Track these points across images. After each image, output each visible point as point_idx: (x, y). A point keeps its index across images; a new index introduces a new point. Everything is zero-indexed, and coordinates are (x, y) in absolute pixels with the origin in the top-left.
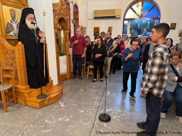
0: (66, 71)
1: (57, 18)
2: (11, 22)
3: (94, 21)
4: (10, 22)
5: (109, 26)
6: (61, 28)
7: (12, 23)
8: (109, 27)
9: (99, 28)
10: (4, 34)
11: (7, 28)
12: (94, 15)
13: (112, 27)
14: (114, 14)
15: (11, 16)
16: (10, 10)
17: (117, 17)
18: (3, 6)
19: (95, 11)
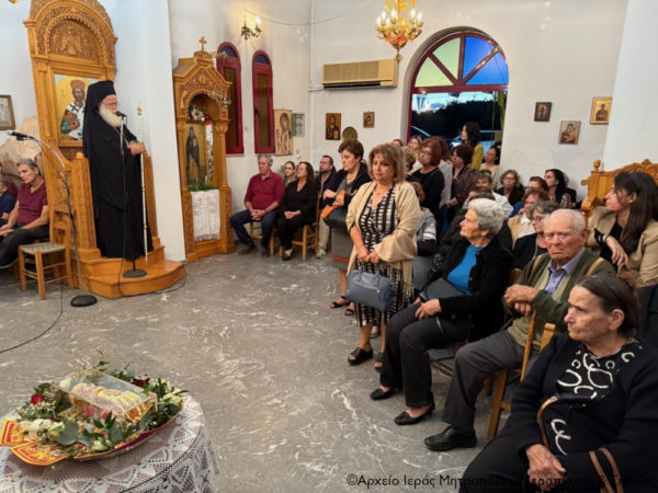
0: (217, 231)
1: (187, 96)
2: (74, 108)
3: (326, 94)
4: (70, 108)
5: (367, 111)
6: (203, 119)
7: (75, 112)
8: (365, 114)
9: (340, 115)
10: (56, 135)
11: (63, 122)
12: (325, 78)
13: (373, 113)
14: (376, 76)
15: (75, 97)
16: (72, 83)
17: (382, 84)
18: (56, 76)
19: (326, 67)
